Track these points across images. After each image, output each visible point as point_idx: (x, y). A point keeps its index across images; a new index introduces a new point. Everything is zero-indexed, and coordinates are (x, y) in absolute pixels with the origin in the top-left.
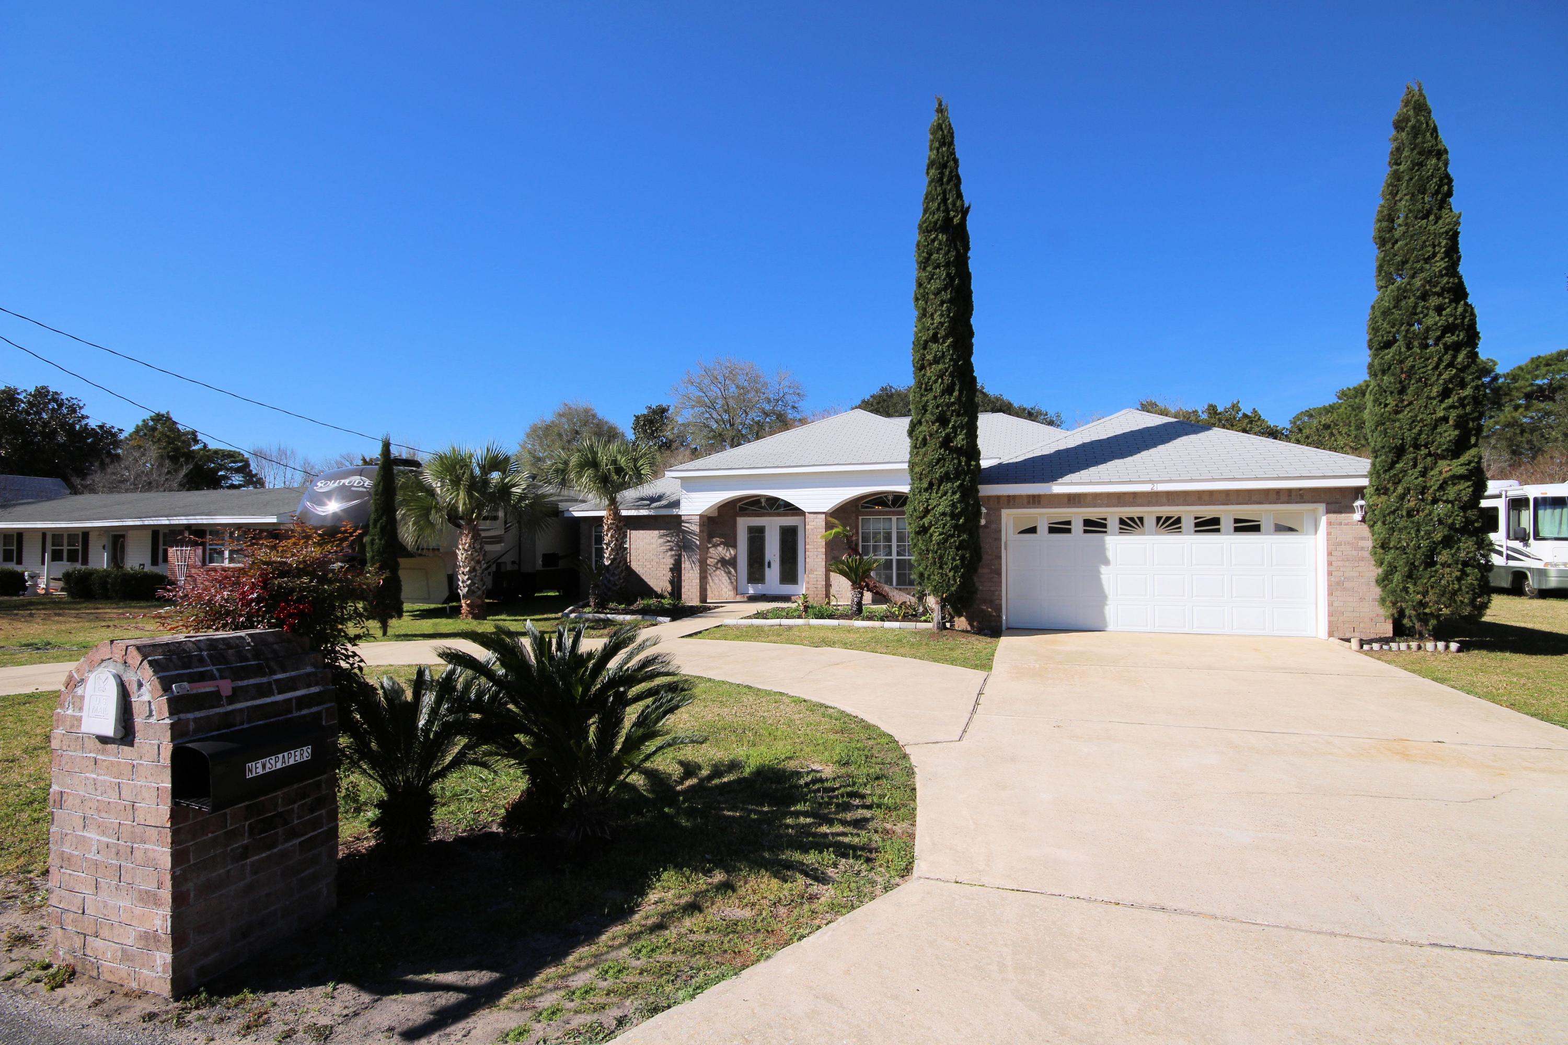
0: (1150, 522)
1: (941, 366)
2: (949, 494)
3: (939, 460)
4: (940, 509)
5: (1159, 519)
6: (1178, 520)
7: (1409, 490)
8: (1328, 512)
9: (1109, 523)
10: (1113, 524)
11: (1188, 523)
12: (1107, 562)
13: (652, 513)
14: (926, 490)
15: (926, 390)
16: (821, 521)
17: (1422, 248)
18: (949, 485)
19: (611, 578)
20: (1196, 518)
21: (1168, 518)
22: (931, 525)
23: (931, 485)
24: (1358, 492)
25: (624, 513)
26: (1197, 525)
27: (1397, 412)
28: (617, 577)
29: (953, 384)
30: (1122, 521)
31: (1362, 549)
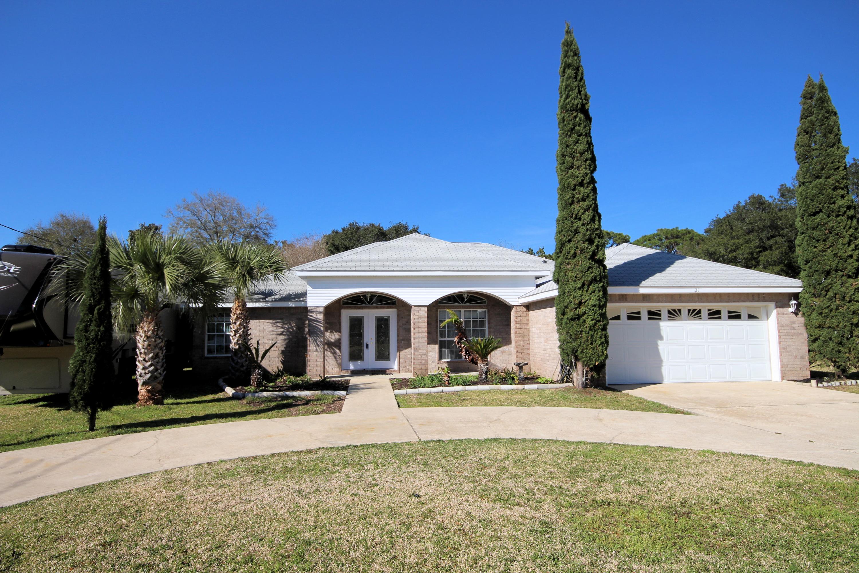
0: (684, 312)
1: (587, 203)
2: (596, 292)
3: (589, 268)
4: (591, 302)
5: (689, 310)
6: (699, 312)
7: (836, 294)
8: (777, 307)
9: (662, 313)
10: (664, 314)
11: (704, 313)
12: (661, 338)
14: (579, 289)
15: (576, 218)
16: (424, 312)
18: (596, 285)
20: (709, 310)
21: (694, 310)
22: (585, 313)
23: (583, 285)
24: (796, 296)
25: (249, 305)
26: (709, 314)
27: (823, 251)
28: (244, 360)
29: (594, 216)
30: (669, 312)
31: (794, 328)
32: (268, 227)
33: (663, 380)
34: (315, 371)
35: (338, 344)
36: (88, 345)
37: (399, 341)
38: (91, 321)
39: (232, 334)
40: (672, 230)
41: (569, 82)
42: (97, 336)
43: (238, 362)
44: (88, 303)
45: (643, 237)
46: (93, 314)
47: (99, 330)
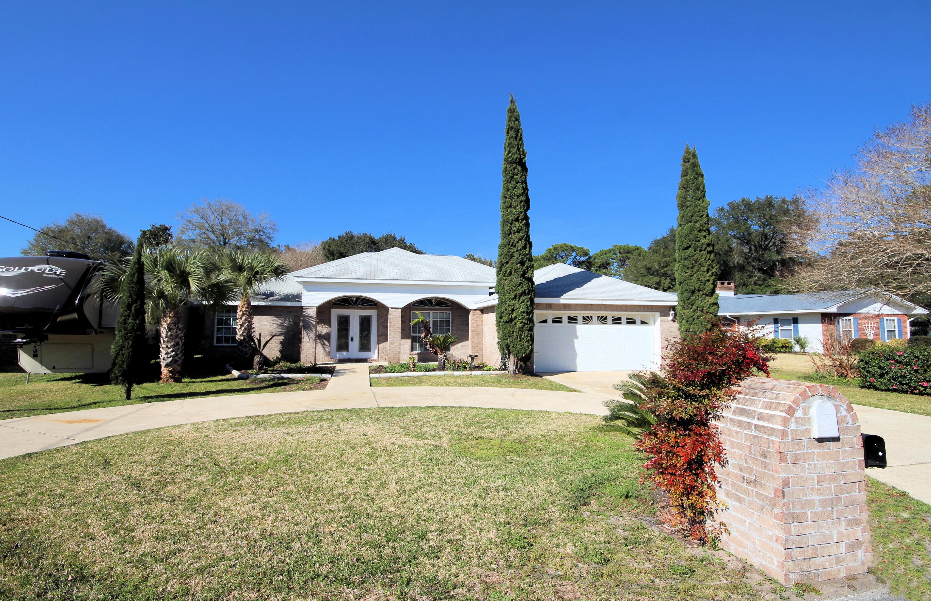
0: (595, 318)
1: (520, 234)
2: (525, 302)
3: (520, 283)
4: (521, 310)
5: (598, 317)
6: (606, 318)
7: (698, 307)
8: (661, 316)
9: (578, 318)
10: (580, 319)
11: (609, 319)
12: (577, 337)
13: (270, 304)
14: (513, 299)
15: (512, 246)
16: (399, 313)
17: (699, 212)
18: (525, 297)
19: (244, 349)
20: (613, 317)
21: (602, 317)
22: (516, 318)
23: (516, 296)
24: (673, 308)
25: (253, 303)
26: (613, 320)
27: (691, 276)
28: (248, 349)
29: (526, 244)
30: (584, 318)
31: (672, 332)
32: (271, 231)
33: (576, 369)
34: (307, 358)
35: (328, 337)
36: (127, 334)
37: (378, 336)
38: (129, 316)
39: (238, 327)
42: (133, 327)
43: (242, 350)
44: (127, 302)
45: (601, 251)
46: (131, 311)
47: (135, 323)
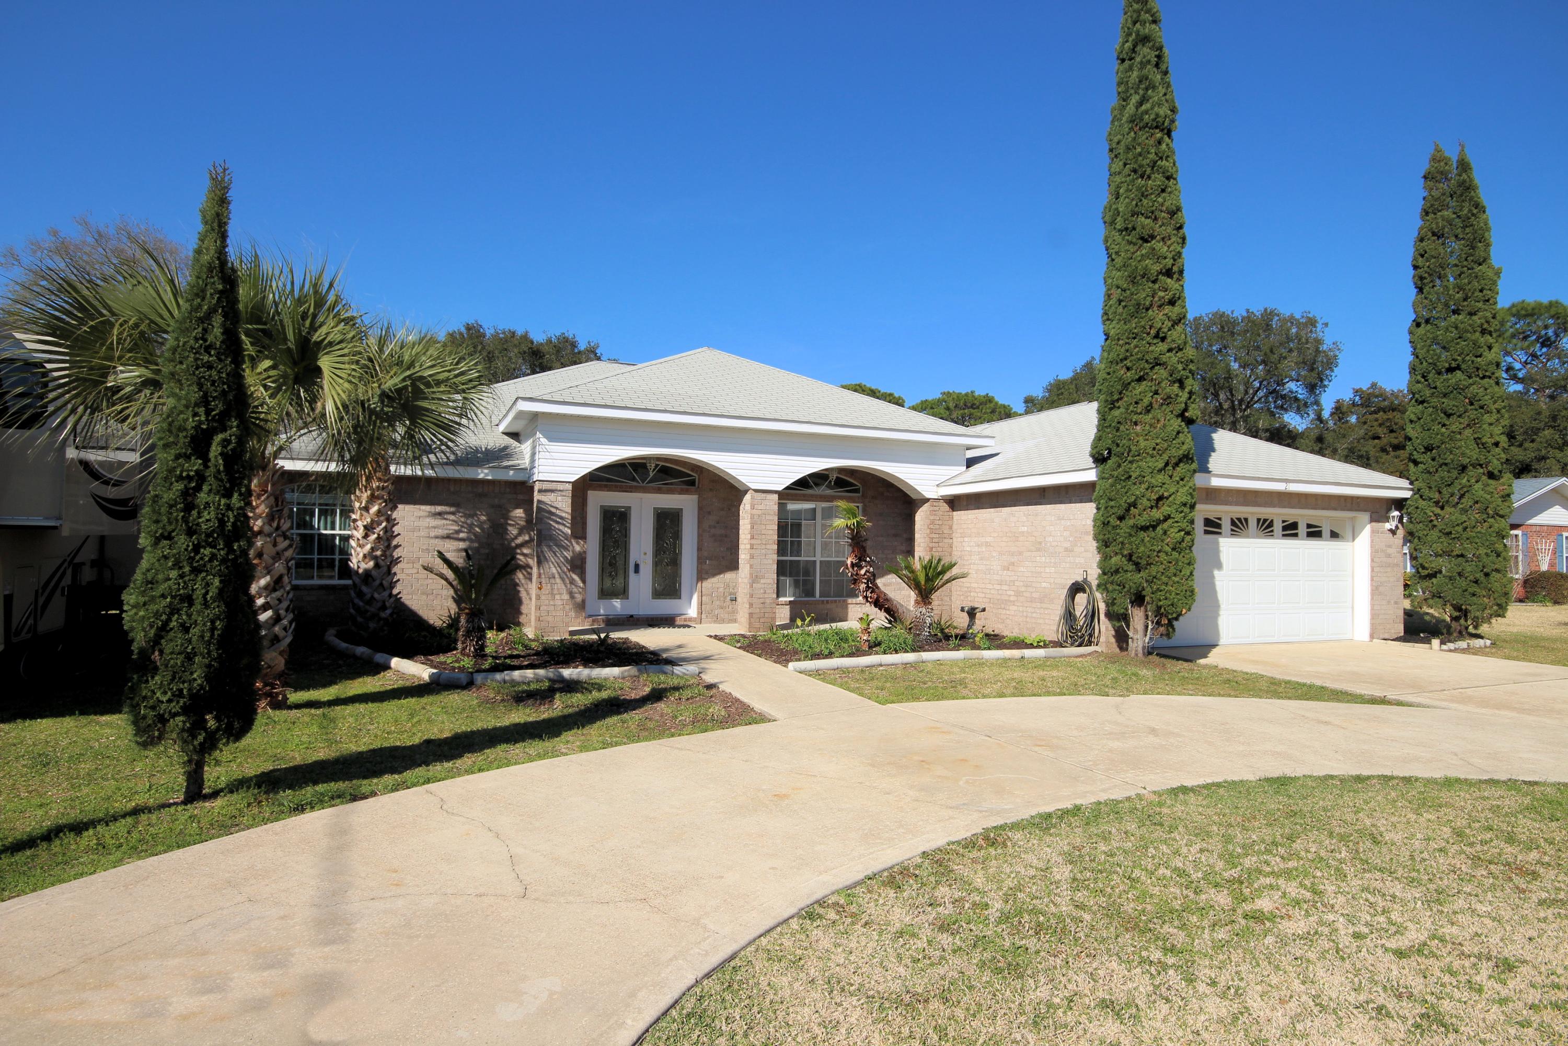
0: (1252, 523)
5: (1259, 520)
6: (1271, 524)
8: (1372, 520)
9: (1223, 523)
10: (1226, 525)
11: (1278, 527)
12: (1219, 566)
14: (1159, 471)
16: (771, 504)
19: (376, 595)
20: (1284, 522)
21: (1265, 520)
24: (1399, 504)
26: (1284, 528)
27: (1457, 433)
30: (1233, 523)
31: (1389, 556)
33: (1219, 640)
34: (550, 619)
35: (579, 563)
37: (701, 560)
39: (359, 534)
40: (966, 395)
41: (1145, 71)
43: (372, 598)
